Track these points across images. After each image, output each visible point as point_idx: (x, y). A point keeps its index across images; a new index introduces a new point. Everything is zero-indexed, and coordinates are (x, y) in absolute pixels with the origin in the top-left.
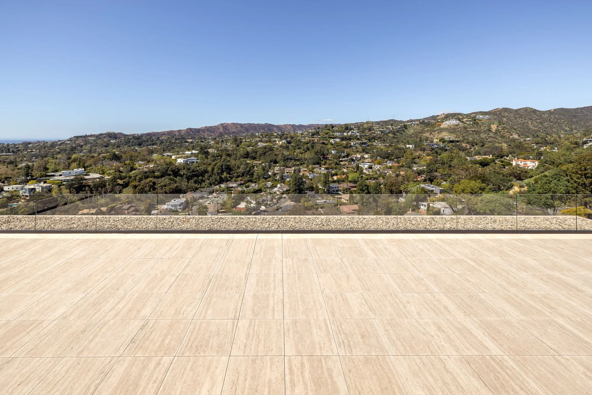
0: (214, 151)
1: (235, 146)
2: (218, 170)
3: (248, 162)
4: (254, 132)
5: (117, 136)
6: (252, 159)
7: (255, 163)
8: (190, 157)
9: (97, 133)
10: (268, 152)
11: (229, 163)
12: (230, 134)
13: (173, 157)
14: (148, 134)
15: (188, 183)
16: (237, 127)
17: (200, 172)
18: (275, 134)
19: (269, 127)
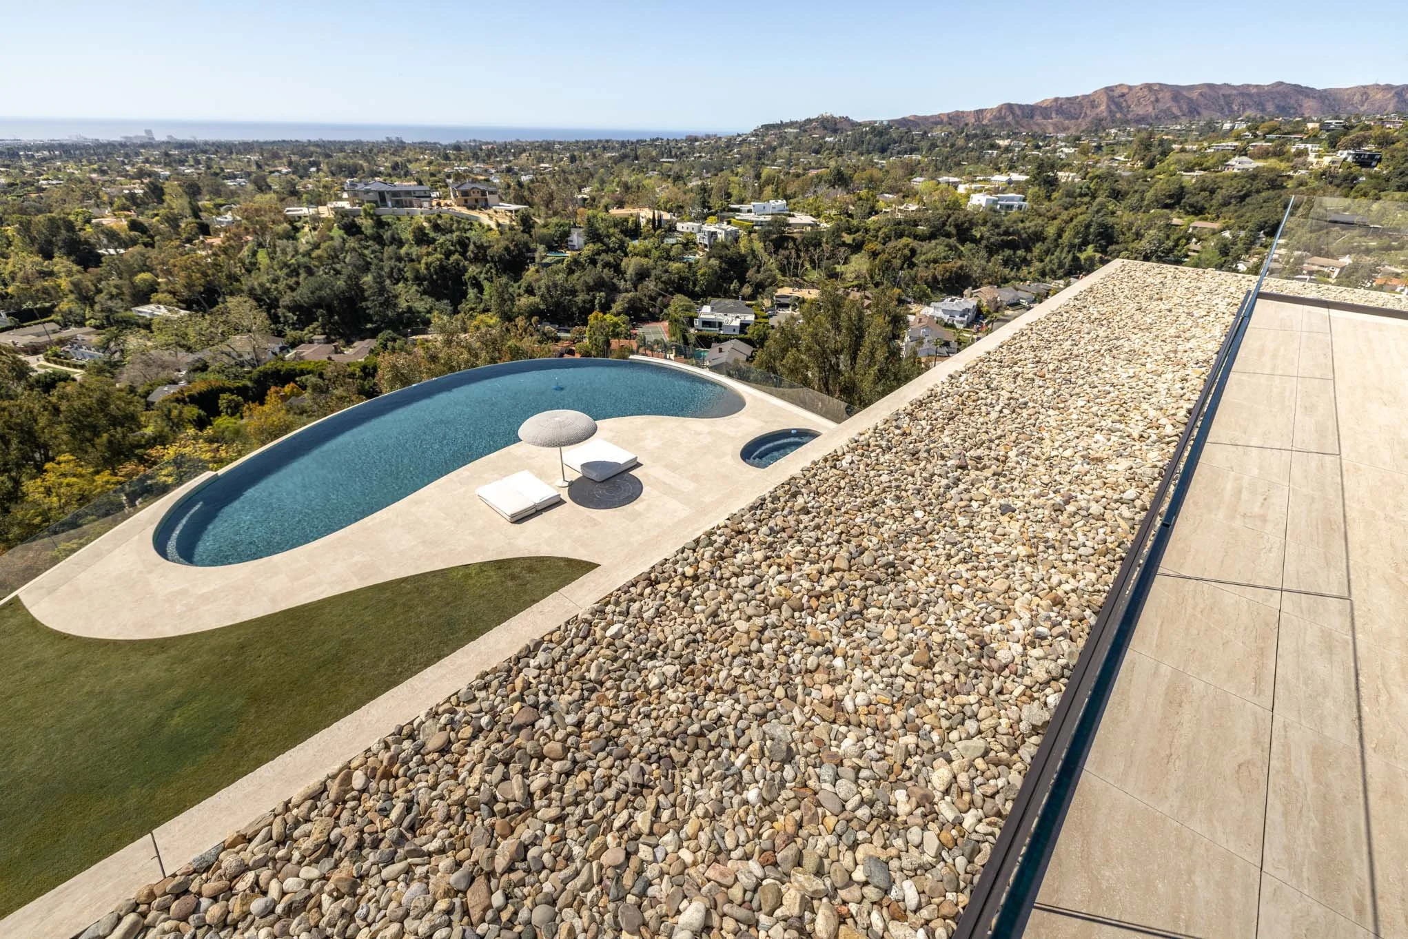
0: (1074, 178)
1: (1140, 164)
2: (1075, 237)
3: (1176, 221)
4: (1216, 115)
5: (839, 126)
6: (1187, 213)
7: (1195, 228)
8: (1003, 191)
9: (801, 118)
10: (1258, 192)
11: (1110, 220)
12: (1127, 122)
13: (962, 189)
14: (903, 122)
15: (989, 261)
16: (1157, 100)
17: (1024, 236)
18: (1310, 126)
19: (1285, 96)
